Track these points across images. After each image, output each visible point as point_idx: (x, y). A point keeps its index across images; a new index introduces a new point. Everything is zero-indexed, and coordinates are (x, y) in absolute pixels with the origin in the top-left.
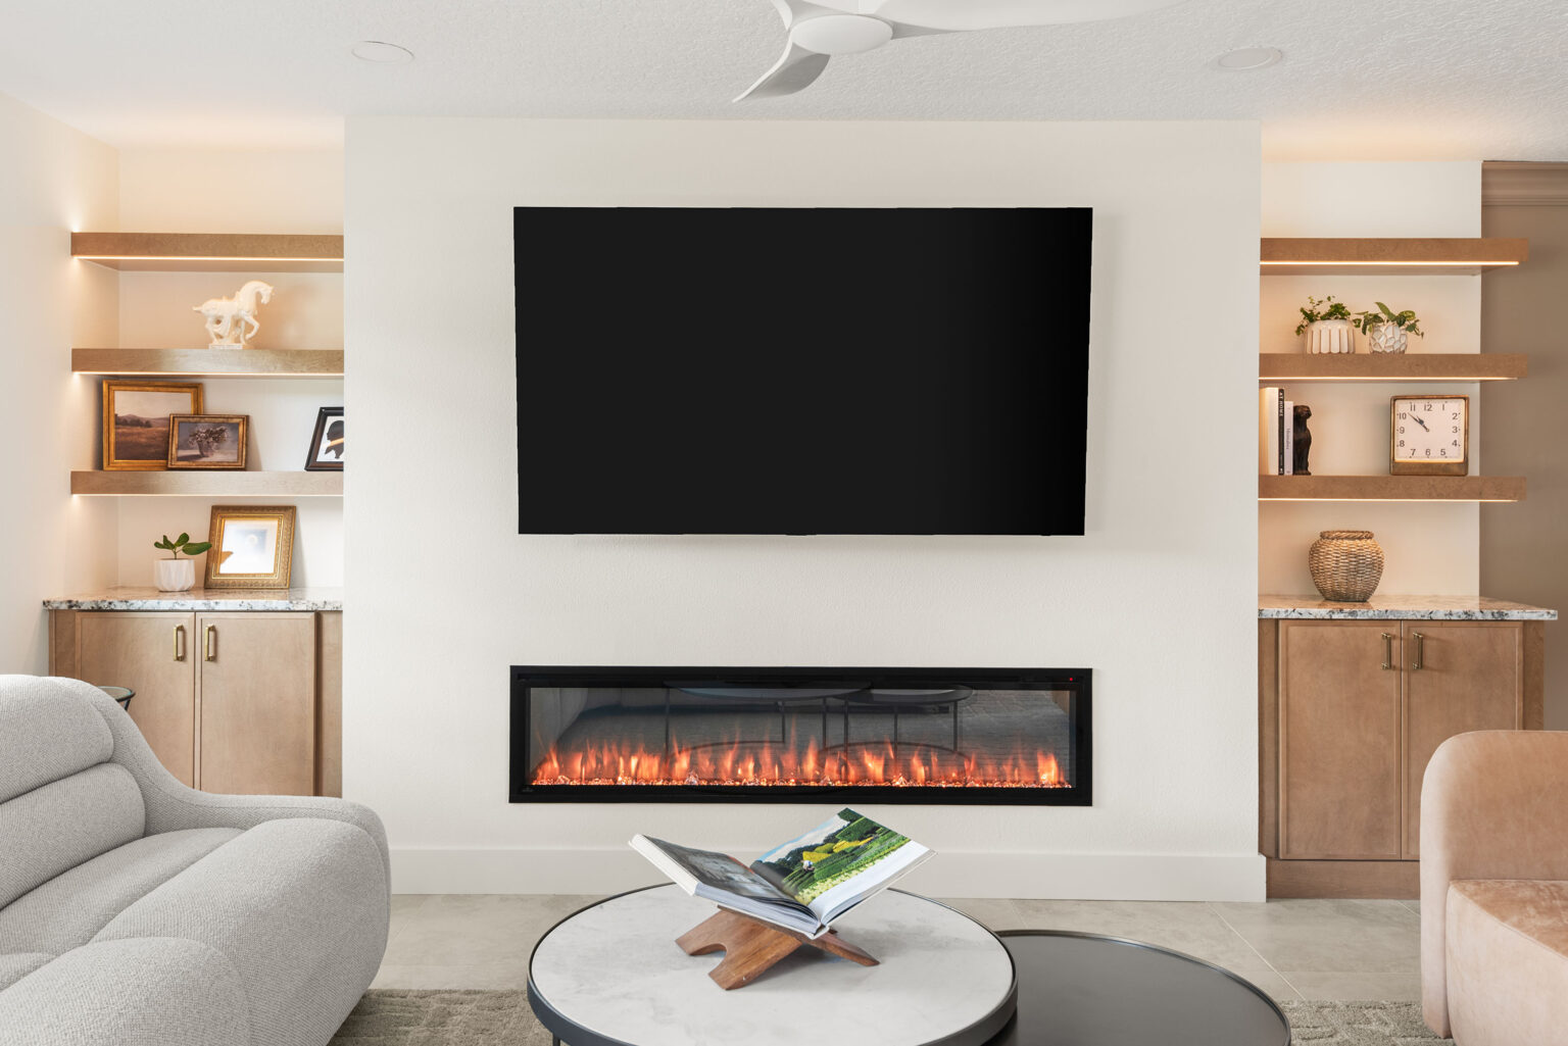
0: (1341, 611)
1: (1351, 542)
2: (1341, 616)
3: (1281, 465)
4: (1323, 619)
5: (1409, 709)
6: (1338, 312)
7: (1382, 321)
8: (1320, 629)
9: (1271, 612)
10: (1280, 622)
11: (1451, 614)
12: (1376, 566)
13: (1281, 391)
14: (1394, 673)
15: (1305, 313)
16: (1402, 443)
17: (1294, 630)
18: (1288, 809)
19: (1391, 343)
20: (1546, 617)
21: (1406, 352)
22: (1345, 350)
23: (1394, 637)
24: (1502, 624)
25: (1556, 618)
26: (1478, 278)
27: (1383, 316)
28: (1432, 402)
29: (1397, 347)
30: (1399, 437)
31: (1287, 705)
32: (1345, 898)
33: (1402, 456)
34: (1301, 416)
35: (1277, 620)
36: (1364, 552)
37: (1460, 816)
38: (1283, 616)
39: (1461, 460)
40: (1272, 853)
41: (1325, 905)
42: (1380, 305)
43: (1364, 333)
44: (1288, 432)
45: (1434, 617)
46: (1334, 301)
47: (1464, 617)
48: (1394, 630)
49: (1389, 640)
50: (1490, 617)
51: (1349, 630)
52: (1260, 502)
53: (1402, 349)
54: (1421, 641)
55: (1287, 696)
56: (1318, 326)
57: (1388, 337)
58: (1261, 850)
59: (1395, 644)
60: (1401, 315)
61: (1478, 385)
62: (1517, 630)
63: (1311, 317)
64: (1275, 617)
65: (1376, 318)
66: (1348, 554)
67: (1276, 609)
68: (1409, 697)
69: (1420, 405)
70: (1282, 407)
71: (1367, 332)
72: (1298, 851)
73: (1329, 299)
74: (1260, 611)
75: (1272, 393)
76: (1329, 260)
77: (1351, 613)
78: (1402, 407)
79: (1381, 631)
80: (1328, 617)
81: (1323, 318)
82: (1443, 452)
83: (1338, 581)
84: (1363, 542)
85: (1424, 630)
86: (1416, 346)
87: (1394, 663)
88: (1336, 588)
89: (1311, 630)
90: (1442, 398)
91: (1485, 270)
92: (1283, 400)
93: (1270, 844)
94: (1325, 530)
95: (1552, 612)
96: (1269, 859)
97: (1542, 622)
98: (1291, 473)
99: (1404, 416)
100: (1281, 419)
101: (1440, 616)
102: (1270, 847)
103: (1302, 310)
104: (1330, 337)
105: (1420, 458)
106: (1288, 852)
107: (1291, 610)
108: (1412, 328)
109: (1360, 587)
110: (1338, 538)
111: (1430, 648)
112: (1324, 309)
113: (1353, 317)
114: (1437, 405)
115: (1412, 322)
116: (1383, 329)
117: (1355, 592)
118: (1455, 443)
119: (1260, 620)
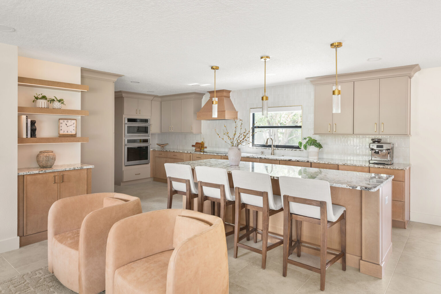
0: (42, 171)
1: (47, 153)
2: (42, 172)
3: (27, 135)
4: (37, 174)
5: (60, 192)
6: (44, 98)
7: (55, 101)
8: (36, 176)
9: (21, 173)
10: (25, 176)
11: (70, 169)
12: (54, 159)
13: (27, 116)
14: (56, 184)
15: (35, 97)
16: (61, 130)
17: (28, 177)
18: (27, 223)
19: (57, 106)
20: (92, 167)
21: (61, 109)
22: (46, 107)
23: (56, 176)
24: (83, 170)
25: (94, 167)
26: (80, 93)
27: (56, 100)
28: (68, 120)
29: (58, 107)
30: (61, 128)
31: (27, 196)
32: (43, 241)
33: (62, 132)
34: (33, 123)
35: (24, 175)
36: (50, 156)
37: (57, 220)
38: (25, 174)
39: (75, 133)
40: (22, 235)
41: (37, 244)
42: (55, 97)
43: (50, 103)
44: (29, 127)
45: (66, 170)
46: (43, 95)
47: (73, 169)
48: (56, 174)
49: (55, 177)
50: (79, 168)
51: (44, 175)
52: (18, 145)
53: (60, 108)
54: (63, 176)
55: (27, 194)
56: (38, 100)
57: (57, 105)
58: (18, 235)
59: (57, 177)
60: (60, 100)
61: (80, 117)
62: (85, 171)
63: (37, 98)
64: (23, 174)
65: (53, 100)
66: (46, 156)
67: (23, 173)
68: (60, 189)
69: (66, 121)
70: (27, 121)
71: (51, 103)
72: (29, 232)
73: (41, 94)
74: (18, 174)
75: (24, 117)
76: (40, 85)
77: (44, 171)
78: (61, 121)
79: (53, 175)
80: (38, 173)
81: (40, 99)
82: (71, 132)
83: (44, 163)
84: (50, 153)
85: (64, 173)
86: (63, 107)
87: (56, 182)
88: (43, 165)
89: (34, 177)
90: (71, 119)
91: (82, 91)
92: (27, 119)
93: (21, 233)
94: (40, 151)
95: (93, 166)
96: (20, 237)
97: (91, 168)
98: (30, 137)
99: (62, 123)
100: (27, 124)
101: (68, 169)
102: (21, 234)
103: (34, 96)
104: (42, 103)
105: (66, 133)
106: (26, 234)
107: (27, 172)
108: (62, 103)
109: (49, 164)
110: (44, 153)
111: (65, 177)
112: (40, 96)
113: (48, 99)
114: (69, 121)
115: (62, 102)
116: (55, 103)
117: (48, 165)
118: (74, 130)
119: (18, 176)
